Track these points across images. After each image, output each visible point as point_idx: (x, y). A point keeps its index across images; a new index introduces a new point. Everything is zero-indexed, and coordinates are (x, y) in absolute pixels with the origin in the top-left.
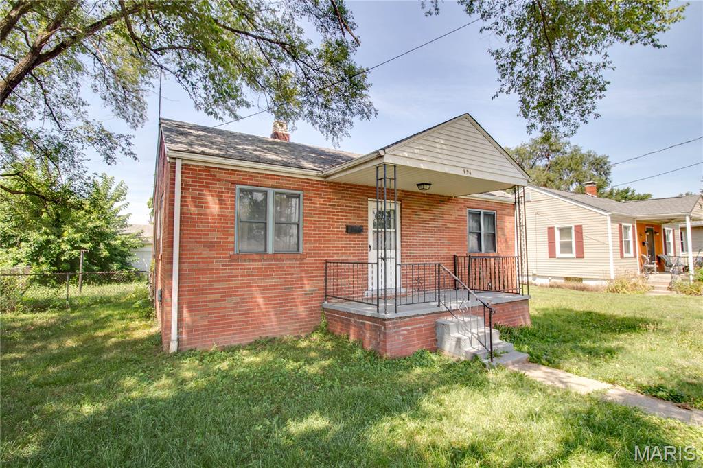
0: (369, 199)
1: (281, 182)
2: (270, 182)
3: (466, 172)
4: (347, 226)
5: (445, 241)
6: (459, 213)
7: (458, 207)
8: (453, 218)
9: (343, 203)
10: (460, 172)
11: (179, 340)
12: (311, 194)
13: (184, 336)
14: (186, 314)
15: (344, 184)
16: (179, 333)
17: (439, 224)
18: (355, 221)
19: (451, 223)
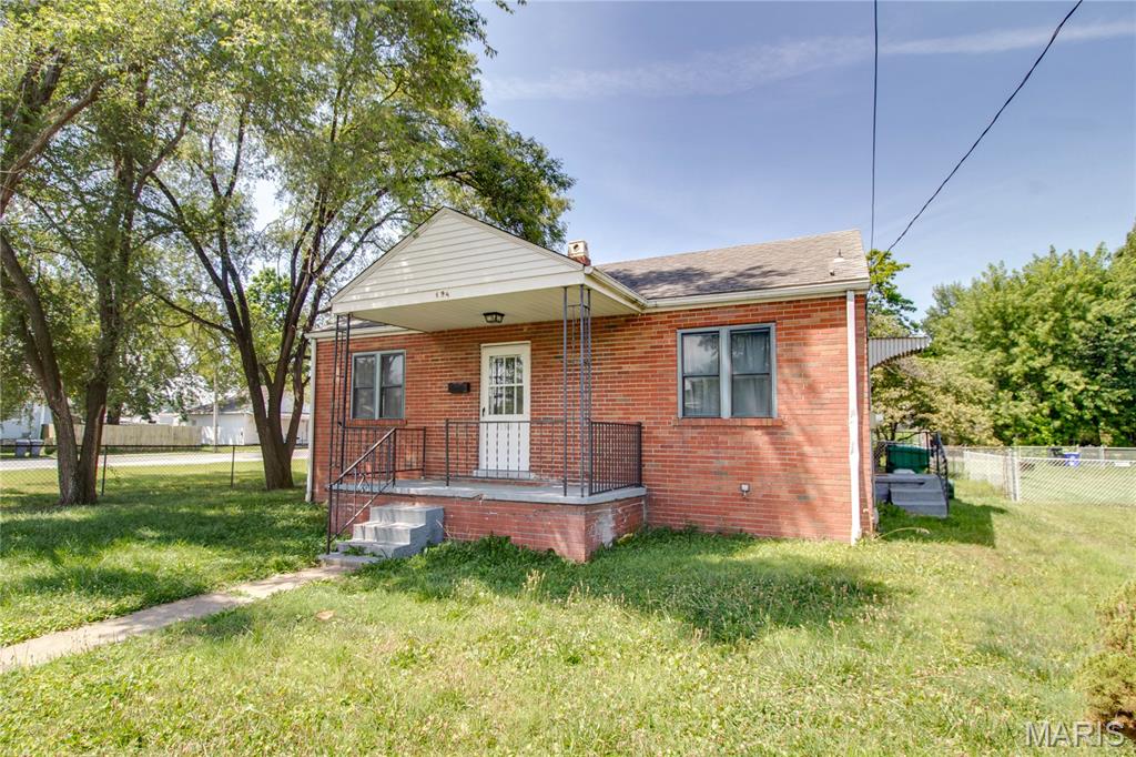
0: (483, 345)
1: (387, 344)
2: (376, 345)
3: (440, 295)
4: (450, 384)
5: (619, 397)
6: (656, 342)
7: (654, 330)
8: (638, 352)
9: (449, 355)
10: (431, 298)
11: (313, 493)
12: (413, 350)
13: (317, 490)
14: (318, 472)
15: (449, 331)
16: (313, 487)
17: (606, 369)
18: (461, 377)
19: (633, 363)
